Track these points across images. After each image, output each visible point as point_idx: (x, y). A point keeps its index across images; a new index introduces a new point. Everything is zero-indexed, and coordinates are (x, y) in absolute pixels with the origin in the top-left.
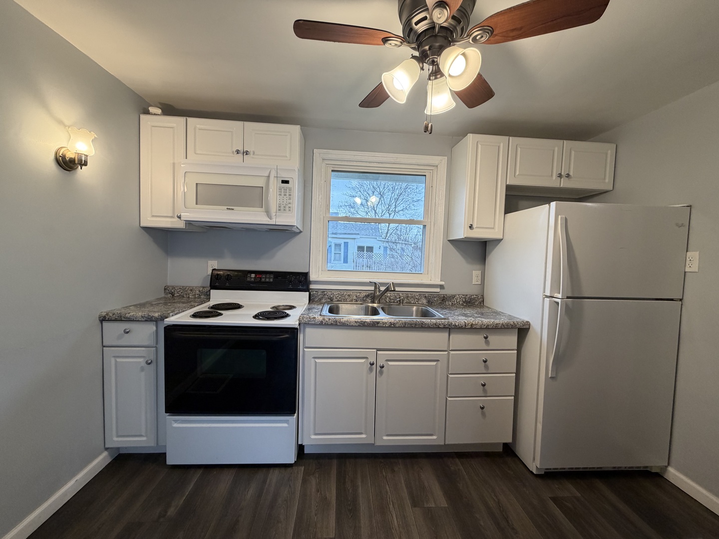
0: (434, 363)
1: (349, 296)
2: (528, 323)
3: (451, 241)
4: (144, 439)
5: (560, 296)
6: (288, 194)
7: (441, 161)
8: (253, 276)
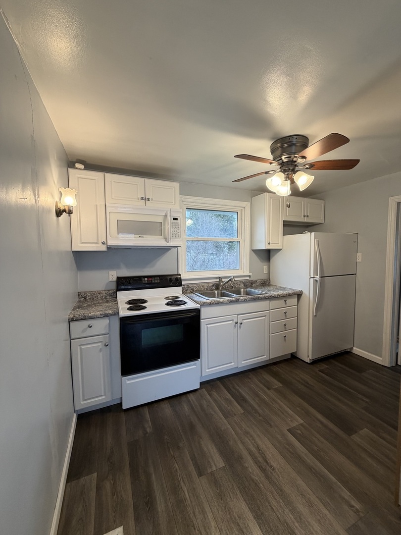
0: (264, 318)
1: (203, 286)
2: (302, 291)
3: (253, 250)
4: (104, 397)
5: (318, 277)
6: (177, 226)
7: (247, 205)
8: (146, 279)
